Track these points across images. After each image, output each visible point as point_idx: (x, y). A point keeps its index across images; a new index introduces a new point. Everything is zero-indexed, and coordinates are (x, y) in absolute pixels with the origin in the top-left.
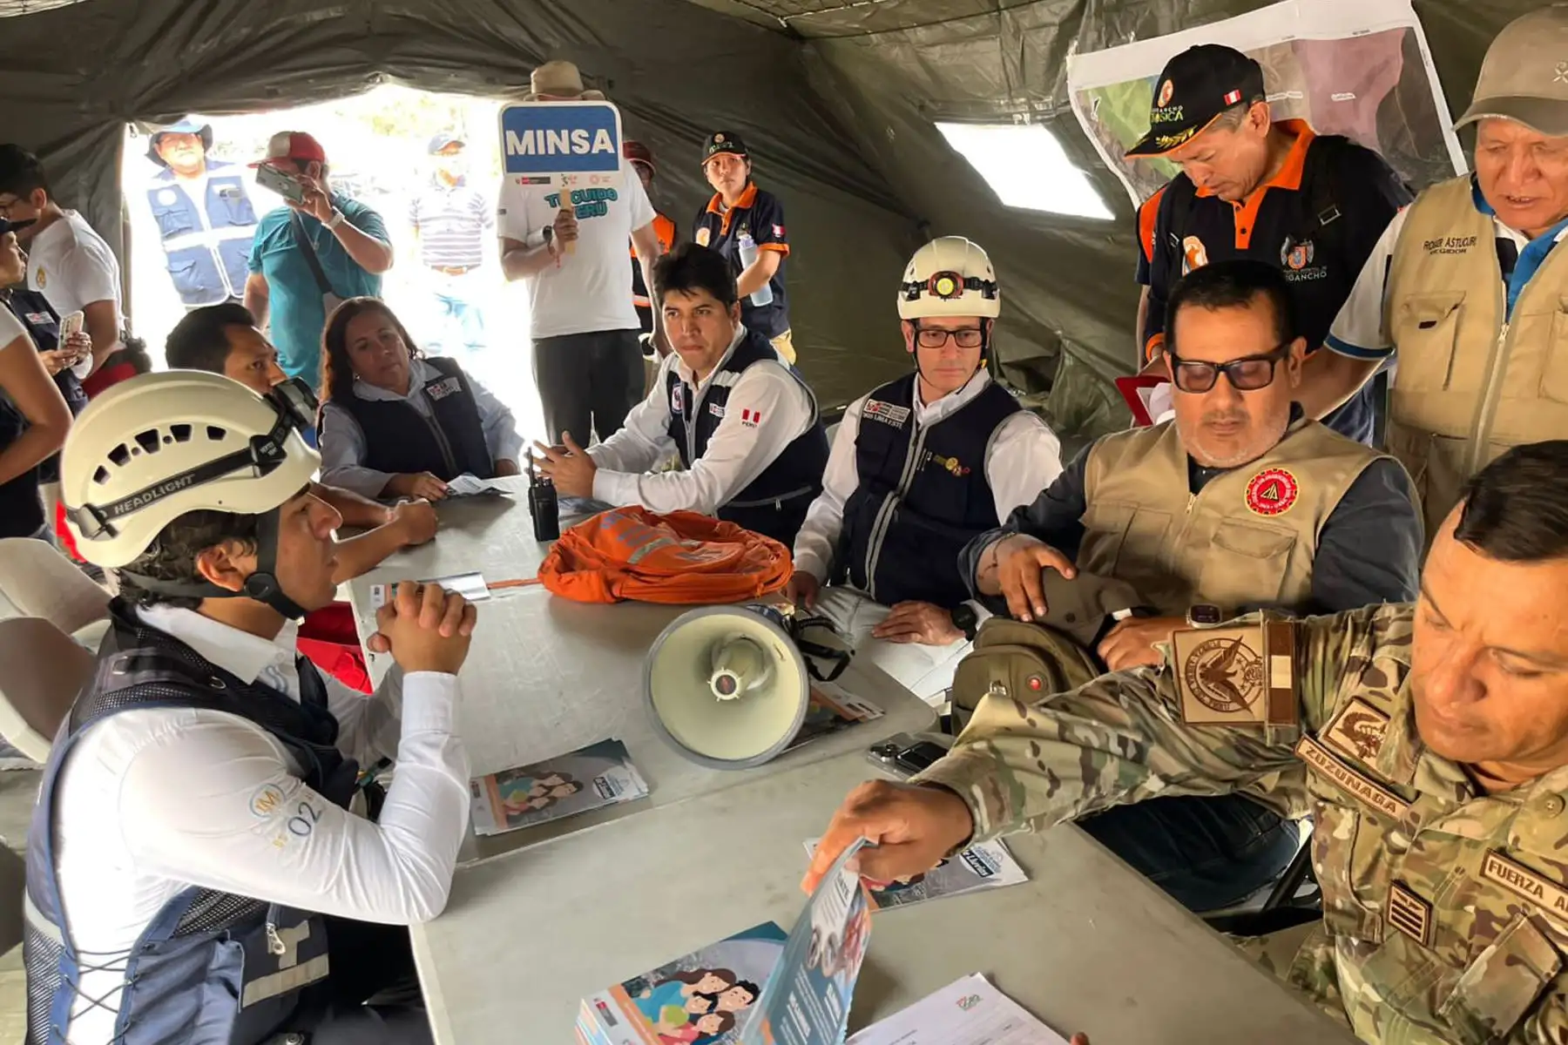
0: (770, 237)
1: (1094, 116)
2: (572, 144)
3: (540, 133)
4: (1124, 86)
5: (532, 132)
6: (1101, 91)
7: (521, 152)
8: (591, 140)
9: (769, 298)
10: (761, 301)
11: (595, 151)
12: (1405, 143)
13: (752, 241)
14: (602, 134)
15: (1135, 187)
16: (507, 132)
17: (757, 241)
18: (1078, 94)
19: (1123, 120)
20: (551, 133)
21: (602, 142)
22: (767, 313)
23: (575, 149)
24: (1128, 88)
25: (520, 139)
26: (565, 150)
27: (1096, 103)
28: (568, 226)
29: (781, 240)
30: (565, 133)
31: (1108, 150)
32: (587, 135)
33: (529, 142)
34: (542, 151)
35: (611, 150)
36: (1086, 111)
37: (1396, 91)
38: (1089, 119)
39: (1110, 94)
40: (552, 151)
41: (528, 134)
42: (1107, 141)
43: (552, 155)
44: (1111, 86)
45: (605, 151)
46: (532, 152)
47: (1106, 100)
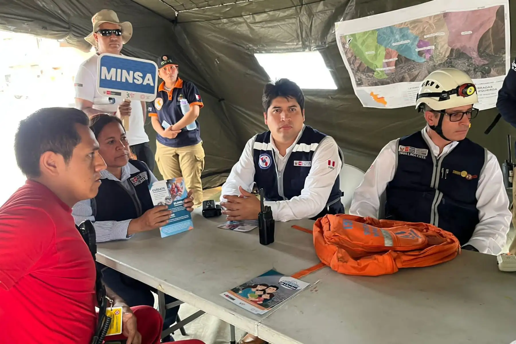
0: (195, 100)
1: (347, 46)
2: (134, 78)
3: (119, 71)
4: (365, 33)
5: (115, 69)
6: (353, 35)
7: (108, 78)
8: (143, 78)
9: (195, 127)
10: (191, 127)
11: (145, 83)
12: (490, 49)
13: (187, 102)
14: (149, 76)
15: (355, 75)
16: (102, 67)
17: (189, 102)
18: (341, 37)
19: (360, 47)
20: (124, 71)
21: (149, 80)
22: (194, 133)
23: (135, 81)
24: (366, 34)
25: (109, 72)
26: (130, 81)
27: (349, 40)
28: (127, 109)
29: (199, 101)
30: (131, 72)
31: (349, 60)
32: (142, 75)
33: (113, 74)
34: (119, 79)
35: (152, 84)
36: (344, 44)
37: (490, 30)
38: (344, 47)
39: (357, 37)
40: (124, 80)
41: (113, 70)
42: (350, 56)
43: (124, 82)
44: (358, 33)
45: (149, 84)
46: (114, 79)
47: (355, 39)
